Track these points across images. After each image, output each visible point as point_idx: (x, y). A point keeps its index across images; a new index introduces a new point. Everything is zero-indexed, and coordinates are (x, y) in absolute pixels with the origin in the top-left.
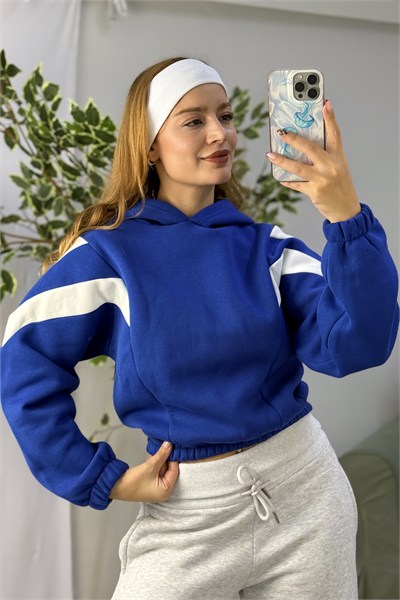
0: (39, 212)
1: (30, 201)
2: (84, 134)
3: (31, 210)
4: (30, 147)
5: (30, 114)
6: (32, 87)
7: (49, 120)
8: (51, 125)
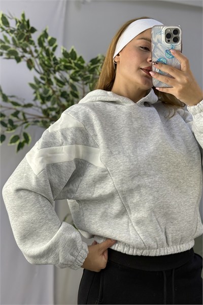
0: (43, 103)
1: (39, 97)
2: (68, 64)
3: (39, 101)
4: (40, 69)
5: (41, 53)
6: (42, 39)
7: (51, 56)
8: (52, 59)
